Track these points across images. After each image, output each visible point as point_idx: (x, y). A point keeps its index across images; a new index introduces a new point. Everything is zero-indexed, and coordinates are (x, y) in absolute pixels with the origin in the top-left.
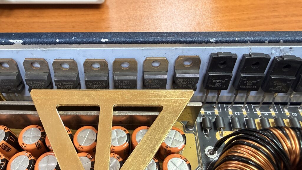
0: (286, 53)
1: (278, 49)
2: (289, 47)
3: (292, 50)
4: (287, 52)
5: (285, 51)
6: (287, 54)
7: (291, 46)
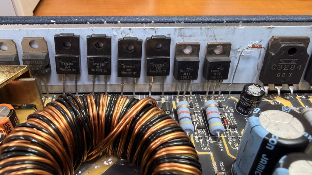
0: (127, 35)
1: (118, 30)
2: (128, 28)
3: (131, 31)
4: (129, 34)
5: (125, 32)
6: (129, 36)
7: (130, 27)
